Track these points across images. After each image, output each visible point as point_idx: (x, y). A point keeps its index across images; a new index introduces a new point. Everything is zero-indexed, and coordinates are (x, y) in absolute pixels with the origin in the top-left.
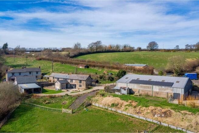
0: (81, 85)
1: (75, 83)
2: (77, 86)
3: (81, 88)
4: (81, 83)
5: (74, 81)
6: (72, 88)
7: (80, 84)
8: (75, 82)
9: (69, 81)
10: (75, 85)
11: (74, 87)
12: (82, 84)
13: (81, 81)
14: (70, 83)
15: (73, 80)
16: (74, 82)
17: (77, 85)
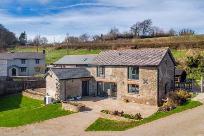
0: (137, 86)
1: (114, 80)
2: (122, 90)
3: (135, 96)
4: (135, 77)
5: (109, 71)
6: (104, 95)
7: (133, 82)
8: (112, 76)
9: (93, 72)
10: (114, 86)
11: (109, 91)
12: (140, 82)
13: (135, 69)
14: (97, 79)
15: (107, 69)
16: (109, 75)
17: (119, 86)
